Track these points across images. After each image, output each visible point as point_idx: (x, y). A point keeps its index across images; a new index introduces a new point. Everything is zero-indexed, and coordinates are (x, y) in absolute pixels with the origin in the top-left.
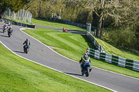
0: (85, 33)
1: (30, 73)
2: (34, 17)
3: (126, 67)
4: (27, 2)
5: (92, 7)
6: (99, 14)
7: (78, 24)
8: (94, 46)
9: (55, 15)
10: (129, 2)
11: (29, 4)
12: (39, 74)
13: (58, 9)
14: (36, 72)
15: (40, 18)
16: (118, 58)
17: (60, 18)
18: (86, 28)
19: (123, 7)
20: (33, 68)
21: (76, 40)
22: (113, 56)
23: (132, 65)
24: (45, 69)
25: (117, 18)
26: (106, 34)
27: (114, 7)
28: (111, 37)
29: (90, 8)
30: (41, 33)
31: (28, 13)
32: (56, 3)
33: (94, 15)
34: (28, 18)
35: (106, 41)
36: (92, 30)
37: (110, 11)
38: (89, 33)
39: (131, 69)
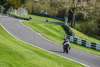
0: (64, 24)
1: (26, 52)
2: (29, 13)
3: (91, 48)
4: (24, 3)
5: (69, 6)
6: (73, 11)
7: (59, 18)
8: (69, 34)
9: (43, 11)
10: (94, 3)
11: (25, 4)
12: (32, 53)
13: (45, 8)
14: (30, 51)
15: (33, 13)
16: (86, 41)
17: (46, 13)
18: (64, 21)
19: (89, 6)
20: (28, 48)
21: (57, 29)
22: (82, 40)
23: (95, 46)
24: (36, 49)
25: (85, 14)
26: (77, 25)
27: (83, 7)
28: (81, 27)
29: (67, 7)
30: (33, 24)
31: (25, 10)
32: (43, 3)
33: (70, 12)
34: (24, 13)
35: (77, 30)
36: (68, 22)
37: (80, 9)
38: (66, 24)
39: (95, 49)
